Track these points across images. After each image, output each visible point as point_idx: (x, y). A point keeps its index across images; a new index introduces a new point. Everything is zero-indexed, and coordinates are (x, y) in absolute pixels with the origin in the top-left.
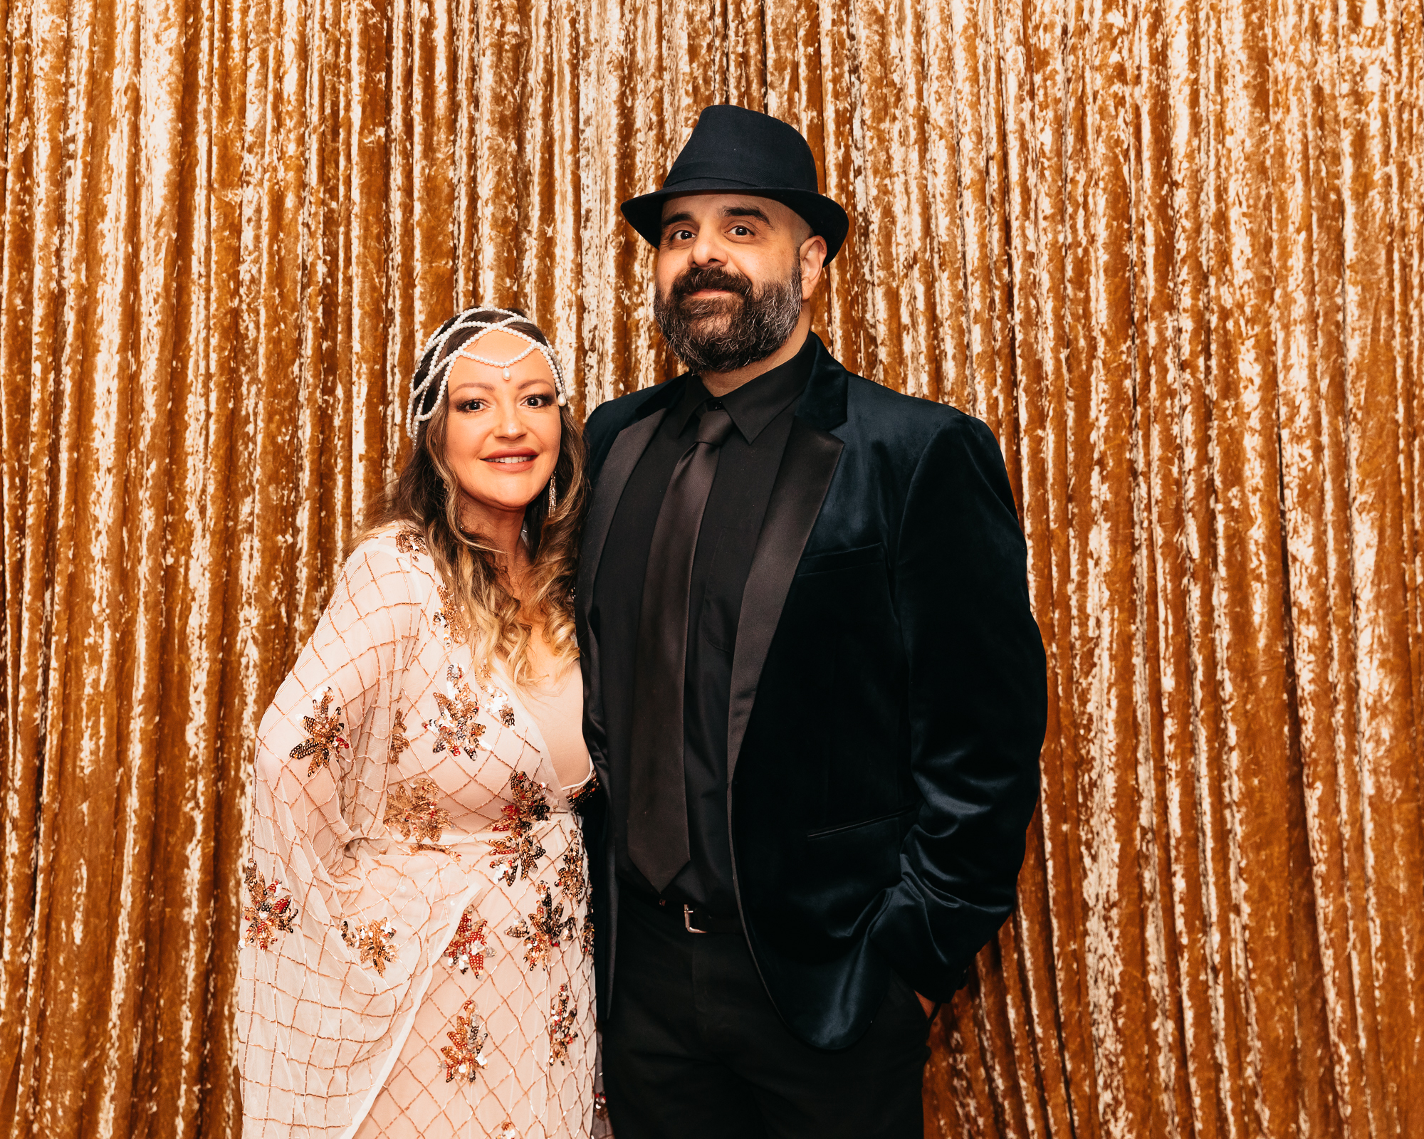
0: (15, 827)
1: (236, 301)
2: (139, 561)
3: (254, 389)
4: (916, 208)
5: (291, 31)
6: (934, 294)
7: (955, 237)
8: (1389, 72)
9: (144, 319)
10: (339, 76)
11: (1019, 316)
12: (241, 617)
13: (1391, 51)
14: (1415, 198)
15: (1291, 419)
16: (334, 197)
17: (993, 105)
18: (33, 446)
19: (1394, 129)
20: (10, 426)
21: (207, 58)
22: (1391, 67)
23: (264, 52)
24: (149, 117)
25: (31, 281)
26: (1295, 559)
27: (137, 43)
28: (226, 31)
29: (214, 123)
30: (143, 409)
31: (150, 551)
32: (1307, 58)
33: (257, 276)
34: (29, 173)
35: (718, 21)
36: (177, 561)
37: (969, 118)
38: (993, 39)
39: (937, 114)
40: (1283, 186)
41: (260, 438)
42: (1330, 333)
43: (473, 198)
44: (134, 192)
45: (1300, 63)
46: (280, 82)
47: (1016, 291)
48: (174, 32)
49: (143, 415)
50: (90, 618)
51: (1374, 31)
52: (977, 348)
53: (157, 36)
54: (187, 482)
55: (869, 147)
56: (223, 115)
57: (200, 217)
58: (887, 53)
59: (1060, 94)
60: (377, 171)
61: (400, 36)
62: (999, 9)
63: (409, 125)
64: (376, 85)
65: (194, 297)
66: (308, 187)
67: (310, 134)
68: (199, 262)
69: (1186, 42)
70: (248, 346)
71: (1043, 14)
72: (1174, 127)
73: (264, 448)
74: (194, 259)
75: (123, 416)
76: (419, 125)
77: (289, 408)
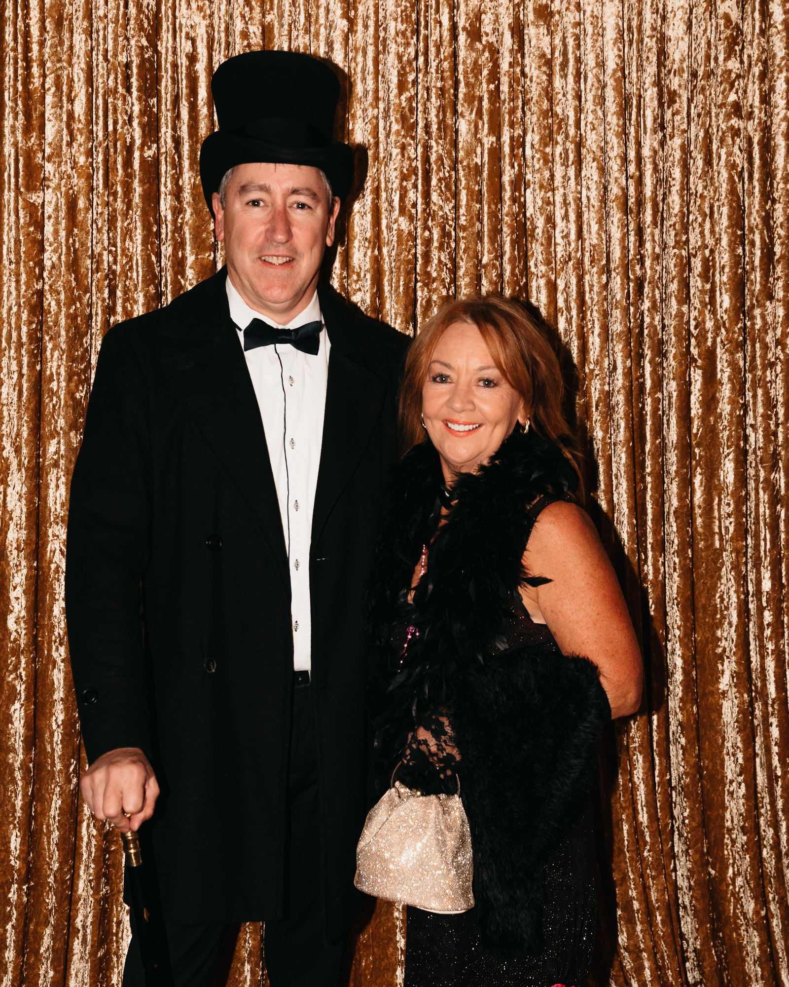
1: (41, 283)
3: (56, 354)
4: (572, 216)
5: (80, 62)
6: (583, 285)
7: (602, 240)
11: (647, 304)
12: (50, 533)
16: (115, 200)
17: (633, 133)
21: (12, 83)
23: (58, 78)
28: (28, 60)
29: (20, 138)
33: (56, 262)
35: (421, 59)
37: (616, 146)
38: (635, 80)
39: (592, 140)
41: (62, 393)
46: (72, 104)
47: (646, 285)
52: (617, 327)
54: (4, 427)
55: (537, 167)
56: (27, 131)
57: (9, 215)
58: (552, 90)
59: (685, 126)
60: (154, 180)
61: (169, 66)
62: (640, 56)
63: (177, 142)
64: (151, 109)
65: (5, 279)
66: (95, 192)
67: (96, 148)
68: (9, 251)
69: (784, 86)
70: (50, 320)
71: (674, 60)
72: (774, 155)
73: (66, 402)
74: (5, 247)
76: (186, 142)
77: (85, 371)
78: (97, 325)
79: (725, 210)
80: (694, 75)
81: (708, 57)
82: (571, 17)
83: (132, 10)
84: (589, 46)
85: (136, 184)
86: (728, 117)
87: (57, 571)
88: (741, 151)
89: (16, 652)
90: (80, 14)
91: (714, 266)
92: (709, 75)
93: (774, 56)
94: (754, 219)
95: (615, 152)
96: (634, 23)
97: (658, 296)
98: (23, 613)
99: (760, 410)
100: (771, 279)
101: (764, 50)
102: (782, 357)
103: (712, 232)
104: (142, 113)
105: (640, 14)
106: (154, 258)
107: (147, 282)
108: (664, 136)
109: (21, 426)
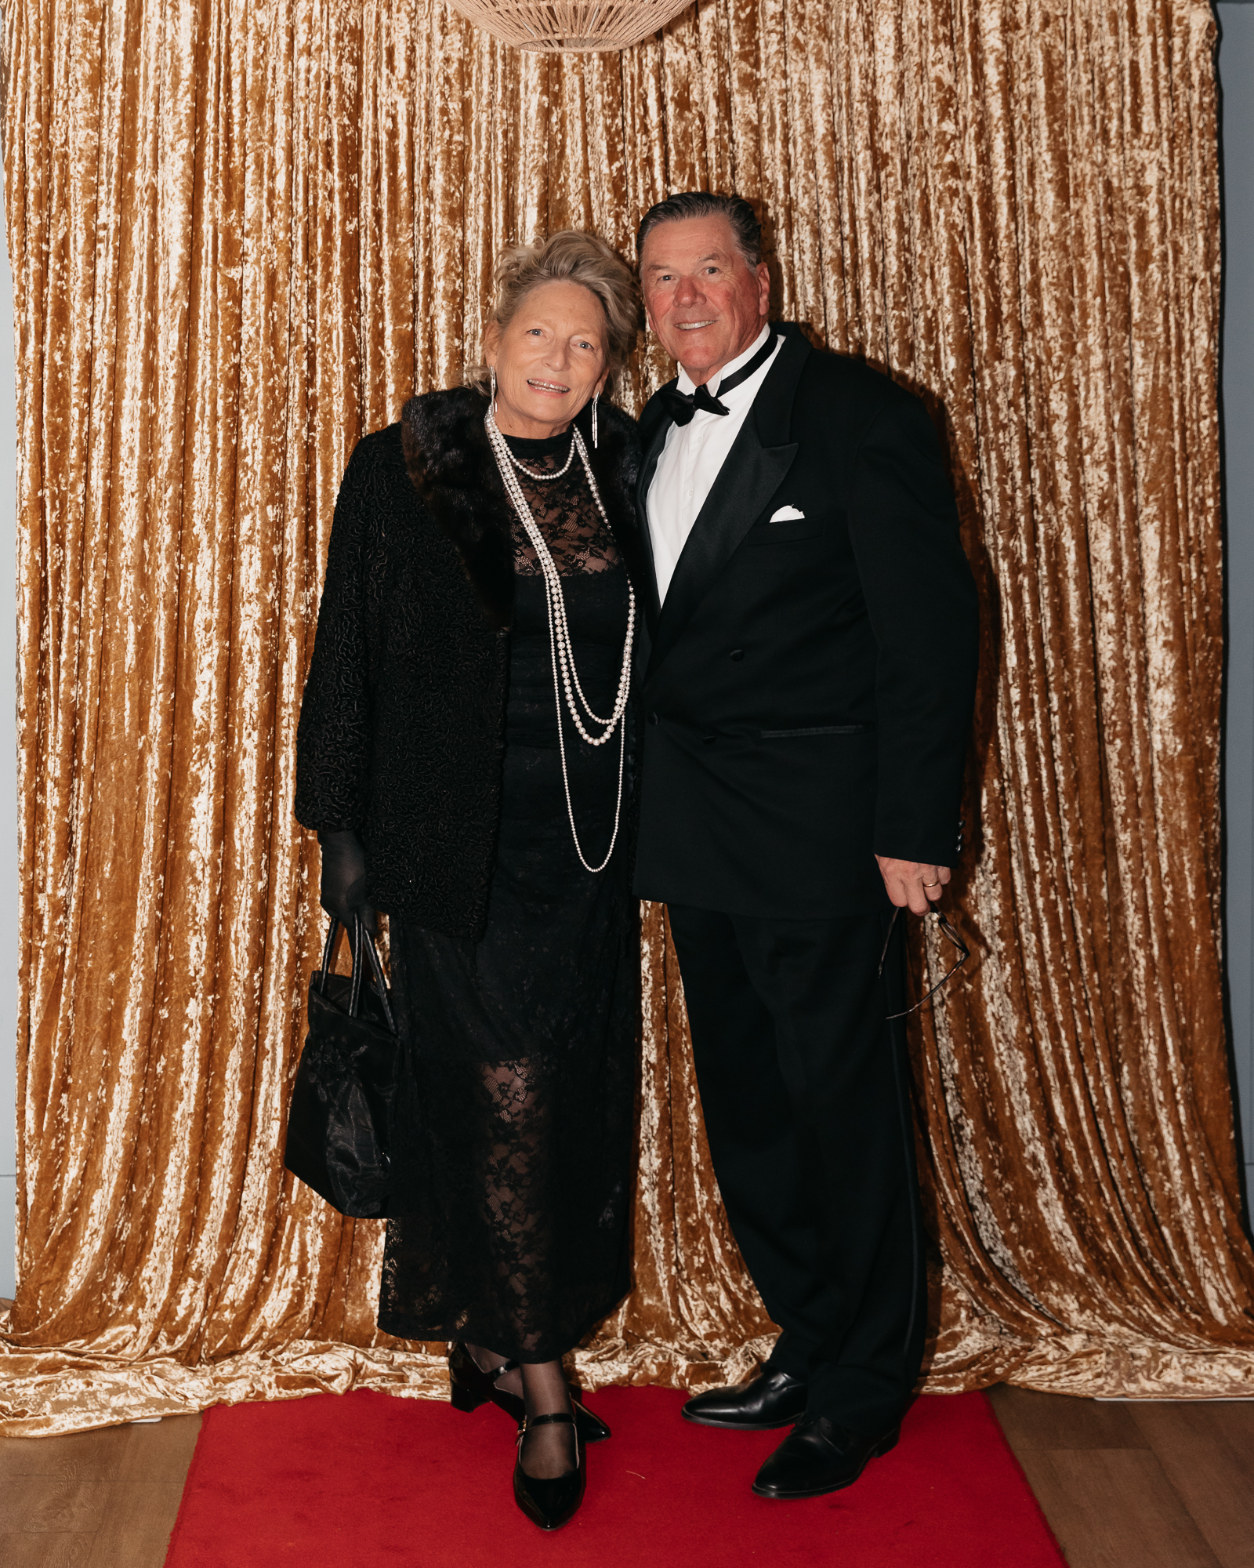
0: (56, 785)
1: (238, 357)
2: (159, 567)
3: (253, 427)
5: (281, 141)
7: (818, 302)
8: (1164, 170)
9: (161, 372)
10: (319, 176)
12: (242, 613)
13: (1166, 152)
14: (1186, 270)
15: (1091, 448)
16: (315, 273)
17: (846, 195)
18: (72, 475)
19: (1169, 215)
20: (52, 459)
21: (212, 162)
22: (1166, 166)
23: (259, 157)
24: (166, 210)
25: (68, 342)
26: (1096, 560)
27: (155, 150)
28: (229, 141)
29: (220, 216)
30: (160, 444)
31: (168, 560)
32: (1100, 158)
33: (254, 336)
34: (67, 255)
36: (186, 567)
37: (829, 209)
38: (846, 144)
39: (804, 203)
40: (1083, 260)
41: (258, 468)
42: (1120, 378)
43: (429, 275)
44: (153, 269)
45: (1093, 163)
46: (273, 181)
47: (868, 347)
48: (185, 143)
49: (162, 449)
50: (116, 613)
51: (1151, 136)
53: (172, 146)
54: (195, 503)
56: (227, 208)
57: (206, 289)
58: (761, 154)
59: (899, 188)
60: (353, 253)
61: (369, 143)
62: (850, 120)
63: (378, 215)
64: (352, 184)
65: (200, 353)
66: (294, 265)
67: (296, 222)
68: (205, 326)
69: (1003, 146)
70: (246, 393)
71: (885, 125)
73: (263, 475)
74: (200, 322)
75: (144, 450)
76: (385, 215)
77: (281, 444)
78: (295, 397)
79: (946, 270)
80: (909, 137)
81: (921, 120)
82: (777, 84)
83: (334, 92)
84: (797, 113)
85: (337, 257)
86: (944, 177)
87: (250, 653)
88: (960, 210)
89: (203, 739)
90: (281, 96)
91: (937, 327)
92: (924, 136)
93: (991, 116)
94: (978, 279)
95: (827, 215)
96: (843, 88)
98: (214, 696)
99: (995, 474)
100: (999, 339)
101: (978, 112)
102: (1015, 419)
103: (934, 292)
104: (343, 189)
105: (848, 79)
106: (355, 330)
108: (880, 197)
109: (214, 502)
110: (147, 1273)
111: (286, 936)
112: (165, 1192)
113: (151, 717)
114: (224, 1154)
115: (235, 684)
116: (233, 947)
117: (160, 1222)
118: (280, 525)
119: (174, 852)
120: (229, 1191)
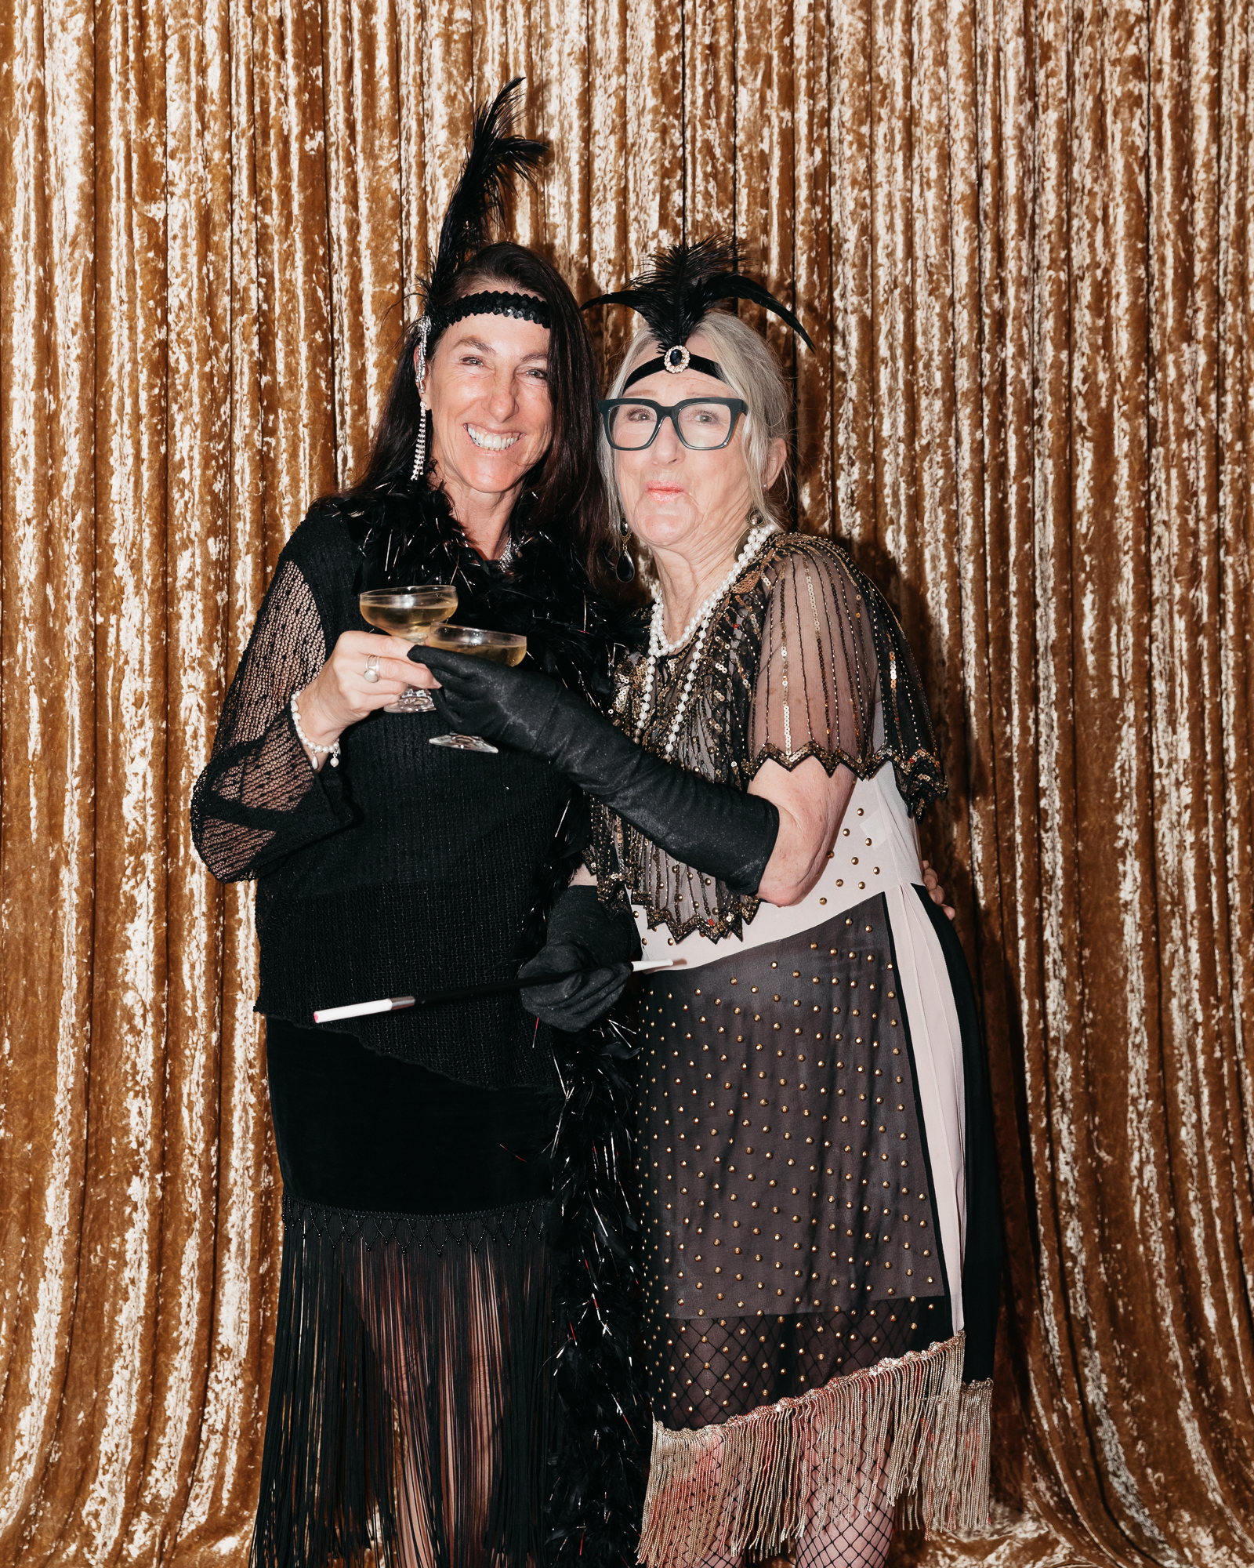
1: (164, 331)
2: (68, 621)
3: (188, 429)
4: (900, 225)
5: (212, 17)
9: (61, 351)
10: (268, 70)
12: (184, 682)
16: (267, 210)
17: (989, 104)
21: (119, 48)
23: (183, 40)
24: (58, 119)
27: (40, 30)
28: (142, 16)
29: (132, 127)
30: (65, 453)
31: (80, 611)
33: (186, 301)
36: (107, 620)
37: (962, 123)
38: (991, 27)
39: (930, 116)
41: (196, 485)
44: (44, 204)
46: (203, 76)
47: (1009, 322)
48: (81, 18)
49: (65, 459)
50: (13, 682)
52: (963, 384)
53: (63, 24)
54: (115, 534)
56: (143, 116)
57: (119, 234)
58: (873, 42)
59: (1063, 93)
60: (319, 181)
61: (338, 21)
63: (351, 125)
64: (314, 82)
65: (114, 324)
66: (237, 200)
67: (237, 138)
68: (119, 286)
69: (1207, 32)
70: (179, 382)
72: (1192, 131)
73: (201, 497)
74: (113, 280)
75: (42, 460)
76: (359, 127)
77: (223, 452)
78: (243, 386)
79: (1122, 213)
80: (1079, 17)
85: (295, 188)
86: (1124, 80)
87: (195, 736)
88: (1143, 127)
89: (138, 849)
91: (1109, 293)
92: (1099, 17)
94: (1165, 226)
95: (960, 131)
97: (1026, 338)
98: (150, 793)
99: (1175, 500)
100: (1189, 312)
102: (1203, 423)
103: (1107, 244)
104: (301, 89)
107: (311, 328)
108: (1036, 106)
109: (140, 531)
110: (90, 1506)
111: (253, 1100)
112: (111, 1410)
113: (66, 819)
114: (182, 1365)
115: (177, 777)
116: (185, 1112)
117: (106, 1446)
118: (225, 566)
119: (105, 993)
120: (189, 1411)
